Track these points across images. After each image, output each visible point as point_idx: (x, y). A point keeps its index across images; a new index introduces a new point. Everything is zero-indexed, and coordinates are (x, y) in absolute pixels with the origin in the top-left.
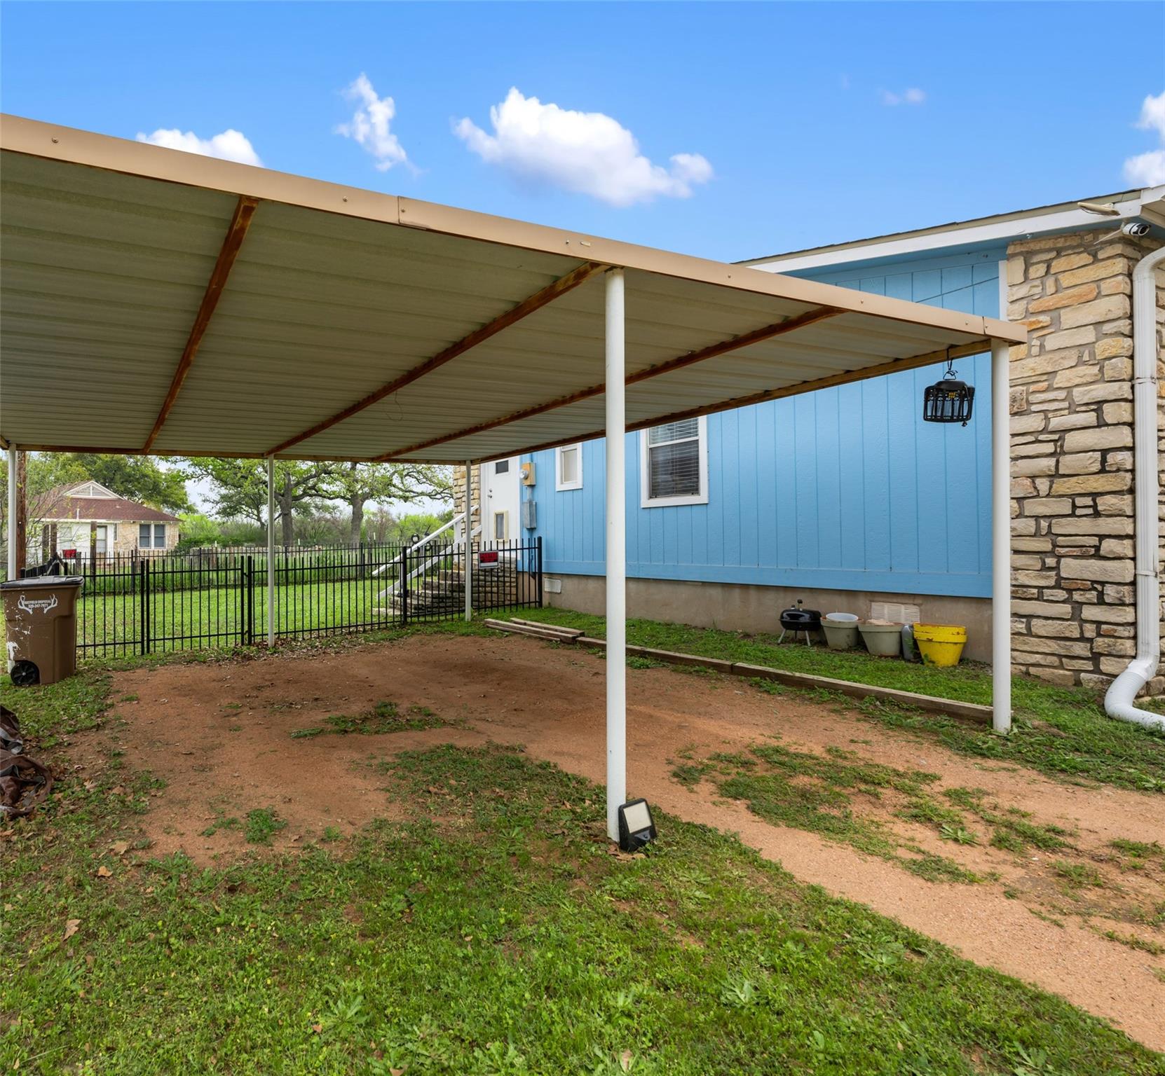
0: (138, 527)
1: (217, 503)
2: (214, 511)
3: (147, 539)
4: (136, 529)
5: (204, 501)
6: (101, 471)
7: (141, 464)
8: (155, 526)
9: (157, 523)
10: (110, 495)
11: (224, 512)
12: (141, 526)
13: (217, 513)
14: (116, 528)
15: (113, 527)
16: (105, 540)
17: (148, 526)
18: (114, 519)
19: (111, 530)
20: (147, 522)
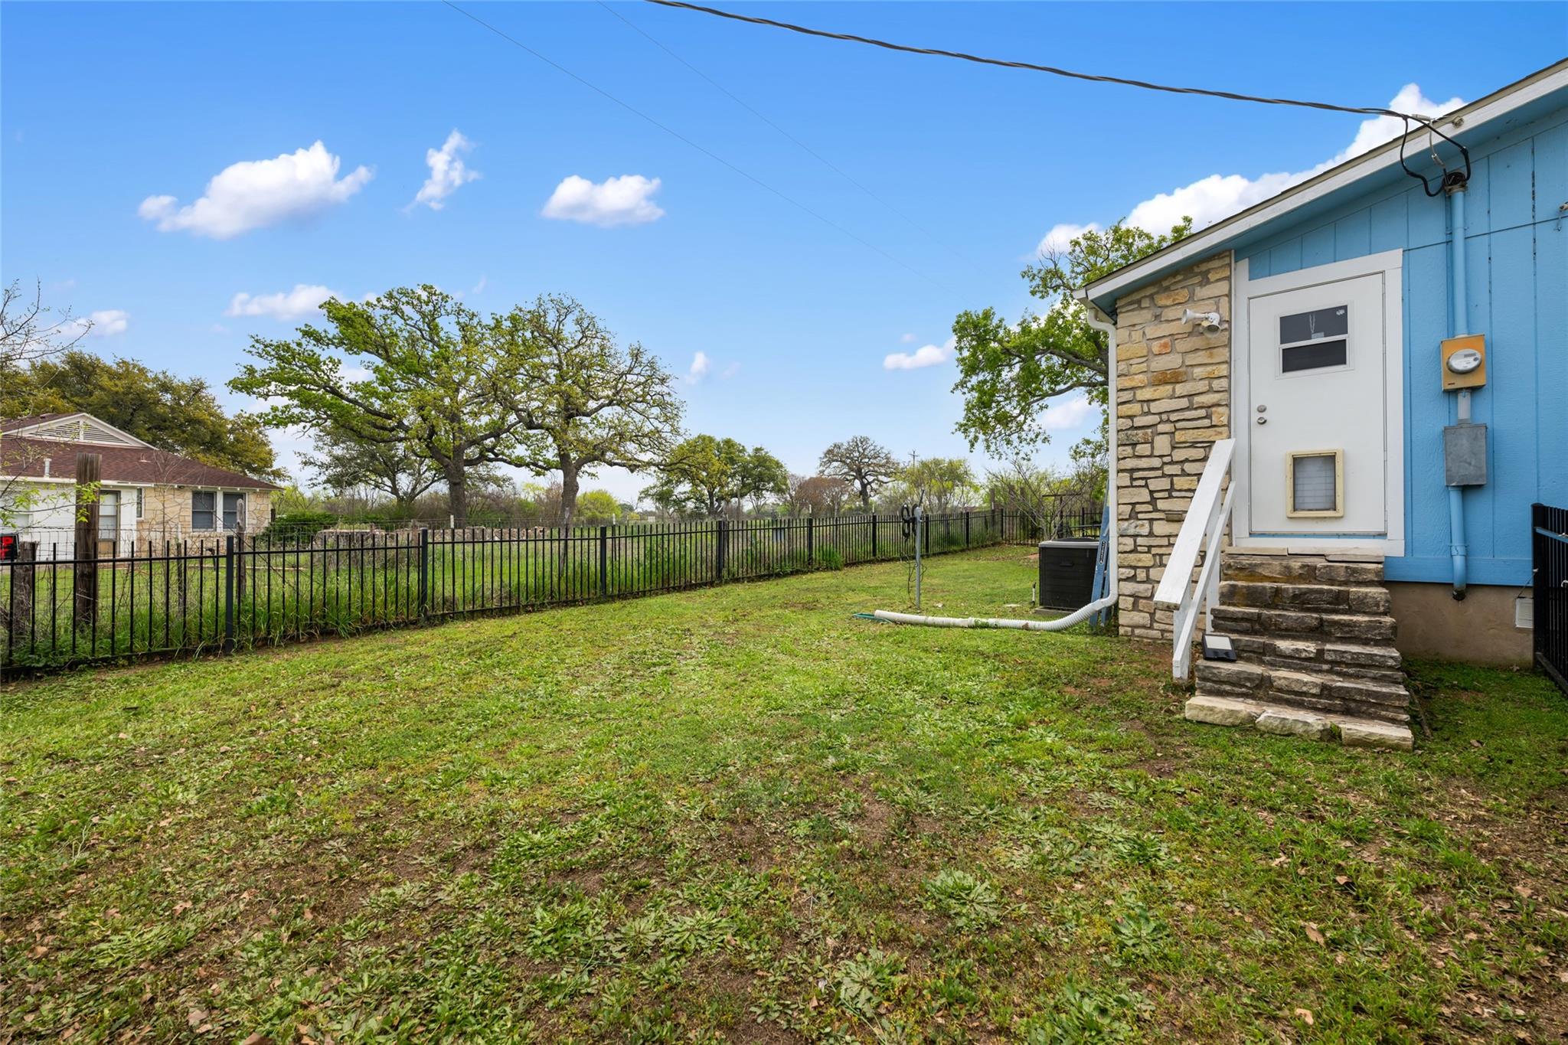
0: (189, 495)
1: (328, 467)
2: (324, 478)
3: (207, 516)
4: (187, 499)
5: (305, 463)
6: (104, 407)
7: (188, 404)
8: (226, 495)
9: (230, 489)
10: (128, 441)
11: (336, 481)
12: (196, 494)
13: (328, 481)
14: (140, 498)
15: (134, 495)
16: (116, 517)
17: (211, 496)
18: (135, 480)
19: (128, 498)
20: (209, 488)
